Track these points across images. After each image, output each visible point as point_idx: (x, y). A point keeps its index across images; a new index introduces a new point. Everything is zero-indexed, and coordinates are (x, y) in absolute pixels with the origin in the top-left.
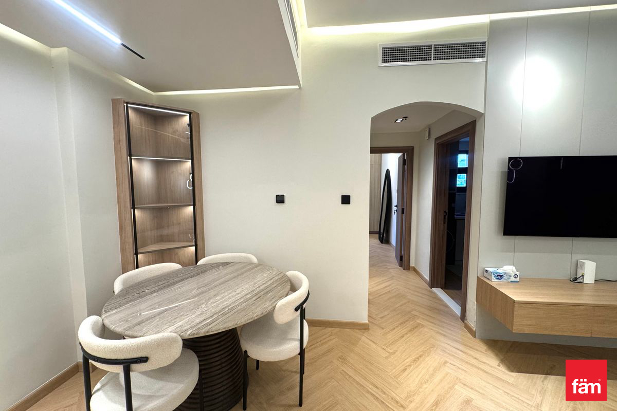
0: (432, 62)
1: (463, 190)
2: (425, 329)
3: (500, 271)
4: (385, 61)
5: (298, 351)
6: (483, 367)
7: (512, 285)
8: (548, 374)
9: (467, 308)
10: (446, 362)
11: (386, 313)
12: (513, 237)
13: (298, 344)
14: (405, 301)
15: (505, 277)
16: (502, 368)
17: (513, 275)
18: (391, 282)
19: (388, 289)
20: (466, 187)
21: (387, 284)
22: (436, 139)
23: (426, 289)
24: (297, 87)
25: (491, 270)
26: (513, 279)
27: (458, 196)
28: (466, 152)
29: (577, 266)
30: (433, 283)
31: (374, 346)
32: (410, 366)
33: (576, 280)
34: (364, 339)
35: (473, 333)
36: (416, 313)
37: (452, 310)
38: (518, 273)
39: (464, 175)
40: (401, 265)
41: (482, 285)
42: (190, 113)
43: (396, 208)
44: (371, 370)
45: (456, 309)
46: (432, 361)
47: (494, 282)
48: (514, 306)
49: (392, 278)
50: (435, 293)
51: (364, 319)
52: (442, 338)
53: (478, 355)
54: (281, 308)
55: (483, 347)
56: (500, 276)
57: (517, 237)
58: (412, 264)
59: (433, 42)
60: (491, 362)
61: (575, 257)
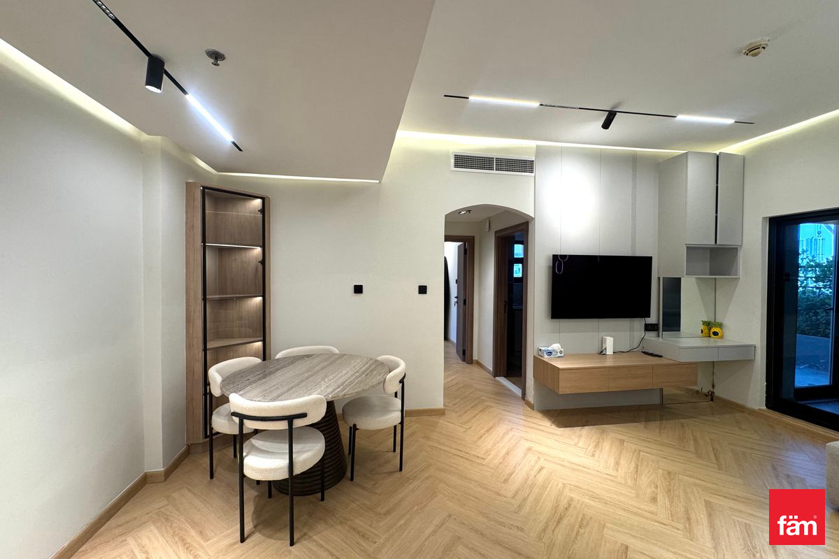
0: (494, 172)
1: (520, 280)
2: (493, 409)
3: (550, 349)
4: (456, 166)
5: (400, 421)
6: (541, 428)
7: (559, 359)
8: (584, 426)
9: (527, 386)
10: (512, 428)
11: (457, 401)
12: (558, 320)
13: (399, 413)
14: (473, 390)
15: (553, 353)
16: (554, 427)
17: (559, 351)
18: (457, 375)
19: (455, 382)
20: (522, 278)
21: (454, 377)
22: (496, 232)
23: (490, 379)
24: (378, 181)
25: (543, 349)
26: (559, 355)
27: (516, 286)
28: (522, 243)
29: (602, 342)
30: (497, 373)
31: (452, 425)
32: (485, 434)
33: (602, 353)
34: (442, 422)
35: (531, 406)
36: (483, 398)
37: (513, 393)
38: (562, 350)
39: (520, 265)
40: (464, 360)
41: (538, 362)
42: (263, 199)
43: (456, 300)
44: (453, 441)
45: (518, 391)
46: (502, 428)
47: (546, 358)
48: (559, 373)
49: (457, 372)
50: (498, 382)
51: (441, 406)
52: (507, 413)
53: (535, 421)
54: (390, 380)
55: (539, 415)
56: (550, 353)
57: (561, 320)
58: (475, 357)
59: (495, 155)
60: (546, 424)
61: (602, 334)
